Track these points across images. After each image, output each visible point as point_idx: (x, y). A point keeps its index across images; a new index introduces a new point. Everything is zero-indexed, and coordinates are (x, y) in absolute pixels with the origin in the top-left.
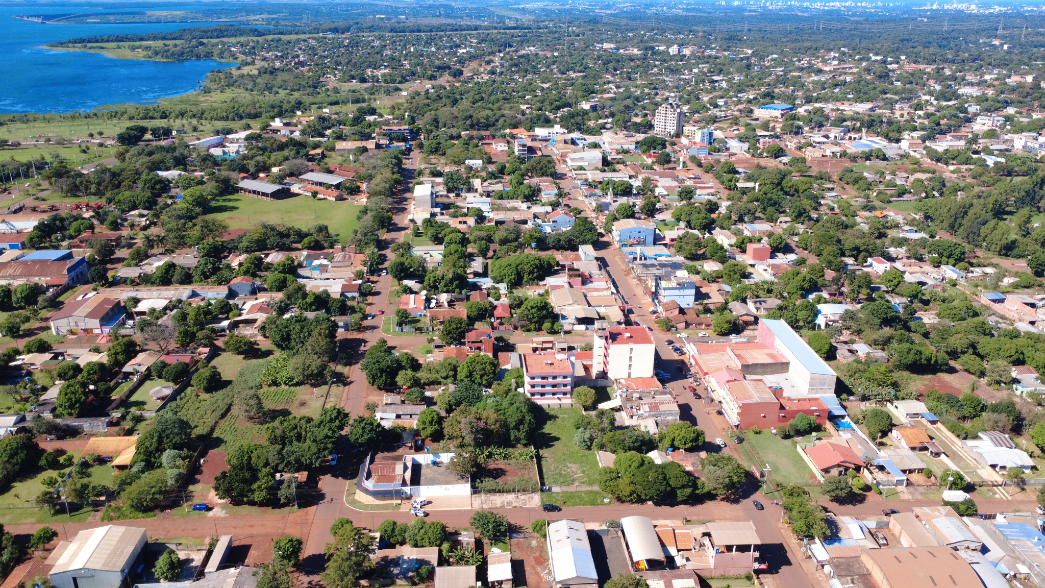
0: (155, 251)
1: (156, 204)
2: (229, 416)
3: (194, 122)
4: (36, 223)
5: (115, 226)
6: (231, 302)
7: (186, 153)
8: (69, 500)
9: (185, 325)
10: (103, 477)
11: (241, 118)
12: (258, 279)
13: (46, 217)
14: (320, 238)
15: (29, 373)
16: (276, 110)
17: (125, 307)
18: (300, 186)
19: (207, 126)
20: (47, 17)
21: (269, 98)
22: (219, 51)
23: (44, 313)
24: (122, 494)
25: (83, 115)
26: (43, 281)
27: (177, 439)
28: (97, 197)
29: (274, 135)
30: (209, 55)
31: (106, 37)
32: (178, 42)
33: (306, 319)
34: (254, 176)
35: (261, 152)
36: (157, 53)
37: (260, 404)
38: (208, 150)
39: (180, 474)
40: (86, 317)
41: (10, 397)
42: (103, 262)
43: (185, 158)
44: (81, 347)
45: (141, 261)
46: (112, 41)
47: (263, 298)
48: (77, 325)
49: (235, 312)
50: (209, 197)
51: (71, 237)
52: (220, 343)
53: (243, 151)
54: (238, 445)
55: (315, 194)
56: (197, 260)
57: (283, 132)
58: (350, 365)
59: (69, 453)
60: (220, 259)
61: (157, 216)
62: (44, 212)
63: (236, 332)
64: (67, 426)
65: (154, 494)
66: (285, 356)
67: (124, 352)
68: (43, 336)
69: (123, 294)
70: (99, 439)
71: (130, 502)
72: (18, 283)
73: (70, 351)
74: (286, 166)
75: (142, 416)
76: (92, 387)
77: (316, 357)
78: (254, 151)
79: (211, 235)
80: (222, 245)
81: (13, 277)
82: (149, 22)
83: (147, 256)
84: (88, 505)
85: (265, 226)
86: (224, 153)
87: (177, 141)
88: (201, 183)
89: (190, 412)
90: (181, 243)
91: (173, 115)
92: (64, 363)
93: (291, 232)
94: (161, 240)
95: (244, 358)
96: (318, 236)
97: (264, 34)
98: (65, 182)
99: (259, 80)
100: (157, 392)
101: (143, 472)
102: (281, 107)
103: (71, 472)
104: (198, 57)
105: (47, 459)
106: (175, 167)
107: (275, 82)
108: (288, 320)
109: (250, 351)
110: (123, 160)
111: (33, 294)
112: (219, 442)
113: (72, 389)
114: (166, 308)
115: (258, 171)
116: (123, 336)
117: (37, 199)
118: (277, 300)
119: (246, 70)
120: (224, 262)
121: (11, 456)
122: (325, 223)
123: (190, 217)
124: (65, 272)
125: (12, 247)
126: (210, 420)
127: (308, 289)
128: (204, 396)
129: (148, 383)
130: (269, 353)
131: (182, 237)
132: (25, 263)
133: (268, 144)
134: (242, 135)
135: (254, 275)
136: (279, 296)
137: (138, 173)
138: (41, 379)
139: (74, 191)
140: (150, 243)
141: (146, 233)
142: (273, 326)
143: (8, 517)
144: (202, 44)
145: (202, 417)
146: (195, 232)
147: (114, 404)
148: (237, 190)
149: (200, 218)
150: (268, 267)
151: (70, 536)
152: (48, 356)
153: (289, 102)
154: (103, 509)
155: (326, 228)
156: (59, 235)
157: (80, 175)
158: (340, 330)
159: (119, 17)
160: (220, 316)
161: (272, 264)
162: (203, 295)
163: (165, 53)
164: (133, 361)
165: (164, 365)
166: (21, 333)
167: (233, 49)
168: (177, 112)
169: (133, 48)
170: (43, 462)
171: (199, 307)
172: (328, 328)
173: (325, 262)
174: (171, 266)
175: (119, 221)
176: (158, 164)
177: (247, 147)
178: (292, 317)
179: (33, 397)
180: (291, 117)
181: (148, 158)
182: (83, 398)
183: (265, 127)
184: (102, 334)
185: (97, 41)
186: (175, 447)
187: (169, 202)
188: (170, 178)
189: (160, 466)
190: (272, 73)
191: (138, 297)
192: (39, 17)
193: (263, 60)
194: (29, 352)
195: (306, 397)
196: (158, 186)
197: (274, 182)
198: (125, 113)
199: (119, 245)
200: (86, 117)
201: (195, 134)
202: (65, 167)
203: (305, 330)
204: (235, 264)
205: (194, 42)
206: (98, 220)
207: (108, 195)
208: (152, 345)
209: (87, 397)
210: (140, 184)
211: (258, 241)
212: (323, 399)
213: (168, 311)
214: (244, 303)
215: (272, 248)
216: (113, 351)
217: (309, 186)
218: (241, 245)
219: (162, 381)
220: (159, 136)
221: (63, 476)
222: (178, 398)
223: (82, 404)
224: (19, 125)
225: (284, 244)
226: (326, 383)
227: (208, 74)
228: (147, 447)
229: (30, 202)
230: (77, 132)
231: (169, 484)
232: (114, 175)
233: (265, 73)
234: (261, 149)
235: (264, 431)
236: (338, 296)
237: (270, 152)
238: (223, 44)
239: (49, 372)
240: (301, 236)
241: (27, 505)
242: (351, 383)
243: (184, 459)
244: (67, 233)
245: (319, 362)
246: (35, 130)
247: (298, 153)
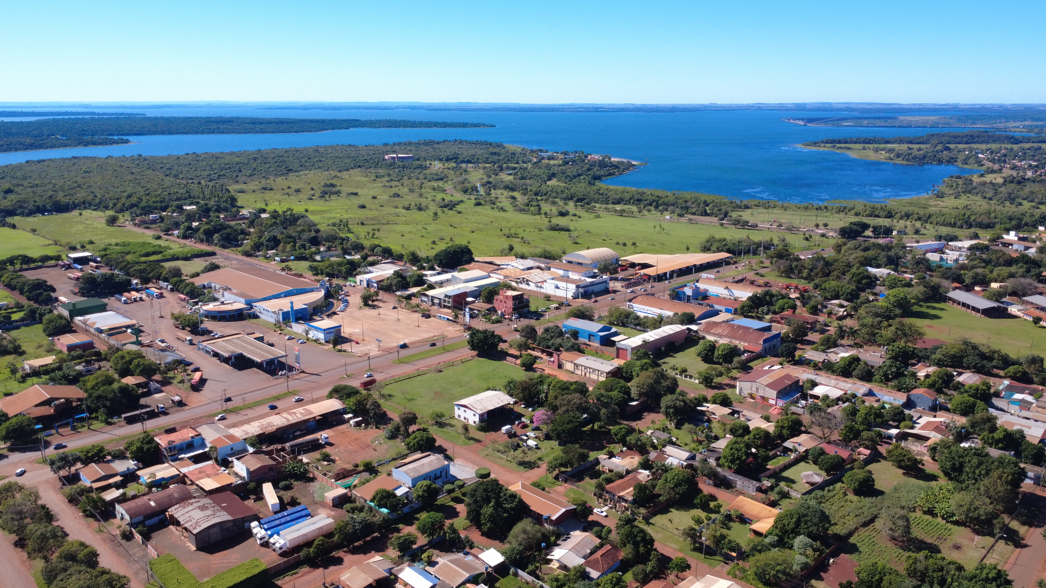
0: (844, 342)
1: (858, 298)
2: (871, 527)
3: (918, 224)
4: (750, 294)
5: (815, 311)
6: (907, 412)
7: (901, 253)
8: (707, 543)
9: (853, 420)
10: (740, 535)
11: (970, 226)
12: (942, 396)
13: (760, 291)
14: (1031, 370)
15: (709, 421)
16: (1014, 223)
17: (802, 387)
18: (1020, 307)
19: (930, 230)
20: (810, 120)
21: (1010, 209)
22: (964, 157)
23: (735, 373)
24: (751, 558)
25: (815, 207)
26: (742, 345)
27: (813, 529)
28: (806, 281)
29: (1004, 249)
30: (952, 161)
31: (855, 139)
32: (922, 146)
33: (987, 455)
34: (969, 288)
35: (983, 265)
36: (898, 156)
37: (907, 528)
38: (924, 254)
39: (806, 564)
40: (766, 386)
41: (690, 436)
42: (795, 341)
43: (899, 258)
44: (755, 412)
45: (829, 348)
46: (859, 143)
47: (942, 418)
48: (757, 391)
49: (907, 423)
50: (912, 301)
51: (775, 313)
52: (883, 449)
53: (963, 260)
54: (873, 560)
55: (1037, 320)
56: (884, 360)
57: (1015, 247)
58: (1031, 525)
59: (720, 501)
60: (907, 365)
61: (855, 309)
62: (759, 286)
63: (903, 444)
64: (725, 477)
65: (778, 571)
66: (950, 487)
67: (790, 428)
68: (728, 392)
69: (804, 374)
70: (746, 499)
71: (754, 569)
72: (723, 341)
73: (745, 412)
74: (1009, 284)
75: (788, 493)
76: (754, 450)
77: (988, 501)
78: (975, 262)
79: (903, 340)
80: (913, 352)
81: (720, 336)
82: (899, 127)
83: (835, 345)
84: (721, 555)
85: (966, 343)
86: (942, 259)
87: (895, 241)
88: (909, 285)
89: (833, 507)
90: (872, 340)
91: (898, 215)
92: (737, 421)
93: (996, 356)
94: (853, 333)
95: (904, 474)
96: (1029, 367)
97: (1021, 142)
98: (783, 264)
99: (1003, 189)
100: (808, 476)
101: (774, 546)
102: (1021, 220)
103: (716, 519)
104: (940, 162)
105: (701, 499)
106: (886, 265)
107: (1021, 193)
108: (965, 449)
109: (913, 468)
110: (839, 252)
111: (732, 353)
112: (853, 549)
113: (738, 446)
114: (839, 399)
115: (975, 283)
116: (793, 413)
117: (757, 274)
118: (958, 424)
119: (989, 178)
120: (910, 369)
121: (676, 485)
122: (1042, 355)
123: (888, 316)
124: (761, 342)
125: (727, 311)
126: (851, 523)
127: (999, 422)
128: (851, 496)
129: (802, 464)
130: (933, 478)
131: (874, 335)
132: (733, 326)
133: (994, 257)
134: (967, 244)
135: (939, 391)
136: (962, 421)
137: (849, 266)
138: (716, 429)
139: (788, 272)
140: (842, 333)
141: (840, 323)
142: (946, 451)
143: (660, 535)
144: (948, 149)
145: (844, 517)
146: (889, 333)
147: (768, 473)
148: (945, 299)
149: (897, 320)
150: (959, 387)
151: (699, 575)
152: (727, 411)
153: (1032, 215)
154: (732, 564)
155: (1042, 360)
156: (765, 308)
157: (798, 259)
158: (1027, 481)
159: (872, 121)
160: (891, 423)
161: (963, 385)
162: (879, 397)
163: (908, 156)
164: (795, 439)
165: (822, 452)
166: (713, 384)
167: (980, 156)
168: (903, 213)
169: (876, 150)
170: (697, 501)
171: (872, 407)
172: (1013, 474)
173: (1029, 398)
174: (855, 360)
175: (819, 307)
176: (870, 260)
177: (968, 257)
178: (970, 448)
179: (707, 442)
180: (1030, 232)
181: (862, 253)
182: (744, 457)
183: (996, 239)
184: (776, 405)
185: (846, 143)
186: (810, 535)
187: (871, 298)
188: (878, 275)
189: (791, 548)
190: (1019, 183)
191: (817, 381)
192: (803, 120)
193: (1013, 169)
194: (714, 402)
195: (963, 541)
196: (864, 281)
197: (989, 298)
198: (854, 208)
199: (813, 329)
200: (817, 209)
201: (916, 236)
202: (787, 250)
203: (984, 467)
204: (921, 374)
205: (940, 147)
206: (802, 302)
207: (817, 281)
208: (816, 430)
209: (748, 458)
210: (848, 277)
211: (953, 357)
212: (984, 551)
213: (840, 403)
214: (920, 417)
215: (968, 368)
216: (780, 424)
217: (1033, 310)
218: (933, 356)
219: (816, 467)
220: (879, 234)
221: (709, 519)
222: (827, 488)
223: (742, 462)
224: (761, 210)
225: (983, 367)
226: (992, 535)
227: (946, 179)
228: (784, 524)
229: (751, 276)
230: (805, 221)
231: (794, 568)
232: (827, 264)
233: (1012, 182)
234: (984, 261)
235: (904, 558)
236: (1036, 442)
237: (995, 266)
238: (971, 150)
239: (724, 425)
240: (1006, 362)
241: (675, 532)
242: (1025, 546)
243: (815, 550)
244: (772, 308)
245: (990, 508)
246: (772, 216)
247: (1028, 271)
